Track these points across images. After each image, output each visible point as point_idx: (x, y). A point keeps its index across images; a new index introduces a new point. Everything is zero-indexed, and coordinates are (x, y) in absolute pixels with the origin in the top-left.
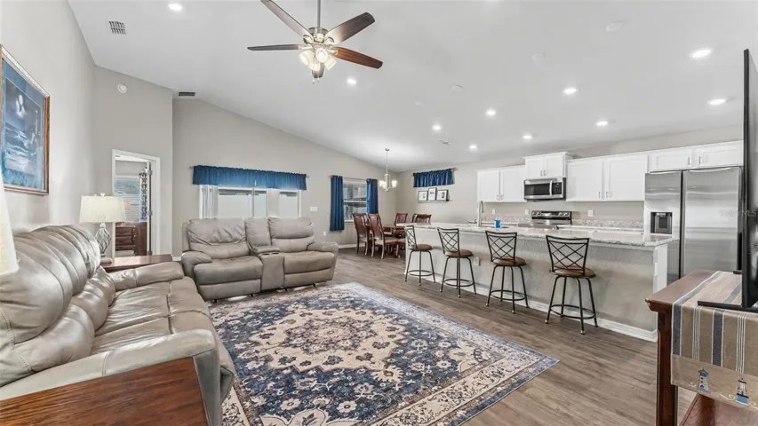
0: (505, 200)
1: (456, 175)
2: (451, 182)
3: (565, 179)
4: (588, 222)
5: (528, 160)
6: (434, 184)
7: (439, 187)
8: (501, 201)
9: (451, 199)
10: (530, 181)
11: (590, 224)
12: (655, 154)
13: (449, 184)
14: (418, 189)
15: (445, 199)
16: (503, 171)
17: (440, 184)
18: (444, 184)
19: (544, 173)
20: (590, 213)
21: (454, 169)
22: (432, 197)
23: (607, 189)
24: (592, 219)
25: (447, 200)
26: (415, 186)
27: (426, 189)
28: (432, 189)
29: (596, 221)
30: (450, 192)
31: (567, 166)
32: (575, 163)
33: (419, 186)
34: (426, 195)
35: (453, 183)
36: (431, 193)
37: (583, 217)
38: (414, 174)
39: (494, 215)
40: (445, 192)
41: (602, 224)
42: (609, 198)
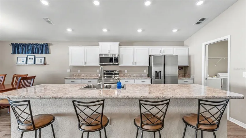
0: (88, 65)
1: (51, 48)
2: (47, 52)
3: (119, 55)
4: (125, 75)
5: (101, 43)
6: (33, 52)
7: (37, 55)
8: (85, 65)
9: (47, 63)
10: (104, 55)
11: (126, 76)
12: (151, 48)
13: (46, 53)
14: (17, 55)
15: (43, 63)
16: (86, 48)
17: (38, 53)
18: (42, 53)
19: (109, 51)
20: (126, 71)
21: (51, 44)
22: (31, 62)
23: (135, 61)
24: (127, 74)
25: (45, 64)
26: (14, 52)
27: (26, 55)
28: (32, 56)
29: (128, 75)
30: (46, 58)
31: (119, 49)
32: (122, 48)
33: (18, 53)
34: (25, 60)
35: (49, 53)
36: (30, 60)
37: (123, 73)
38: (12, 44)
39: (79, 73)
40: (43, 59)
41: (130, 76)
42: (136, 65)
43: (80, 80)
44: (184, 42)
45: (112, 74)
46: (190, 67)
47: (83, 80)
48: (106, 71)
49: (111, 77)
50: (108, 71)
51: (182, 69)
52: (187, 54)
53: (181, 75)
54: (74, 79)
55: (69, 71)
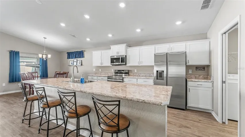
0: (104, 65)
1: (85, 53)
3: (126, 56)
5: (112, 47)
6: (76, 57)
8: (102, 65)
9: (83, 64)
10: (116, 56)
11: (135, 76)
12: (157, 46)
13: (82, 57)
14: (69, 60)
15: (81, 64)
16: (103, 52)
17: (78, 58)
18: (80, 57)
19: (118, 53)
20: (136, 70)
21: (84, 51)
22: (75, 64)
23: (141, 61)
24: (136, 73)
26: (68, 58)
27: (73, 59)
28: (75, 60)
29: (138, 74)
30: (83, 61)
31: (126, 50)
32: (130, 49)
33: (70, 58)
34: (72, 63)
35: (84, 57)
36: (75, 62)
37: (133, 72)
38: (67, 53)
39: (100, 72)
40: (81, 61)
41: (139, 76)
42: (141, 64)
43: (96, 77)
44: (207, 33)
45: (122, 73)
46: (211, 66)
47: (98, 77)
48: (119, 71)
49: (122, 76)
50: (120, 71)
51: (204, 69)
52: (207, 49)
53: (202, 76)
54: (93, 76)
55: (94, 70)
